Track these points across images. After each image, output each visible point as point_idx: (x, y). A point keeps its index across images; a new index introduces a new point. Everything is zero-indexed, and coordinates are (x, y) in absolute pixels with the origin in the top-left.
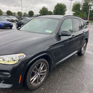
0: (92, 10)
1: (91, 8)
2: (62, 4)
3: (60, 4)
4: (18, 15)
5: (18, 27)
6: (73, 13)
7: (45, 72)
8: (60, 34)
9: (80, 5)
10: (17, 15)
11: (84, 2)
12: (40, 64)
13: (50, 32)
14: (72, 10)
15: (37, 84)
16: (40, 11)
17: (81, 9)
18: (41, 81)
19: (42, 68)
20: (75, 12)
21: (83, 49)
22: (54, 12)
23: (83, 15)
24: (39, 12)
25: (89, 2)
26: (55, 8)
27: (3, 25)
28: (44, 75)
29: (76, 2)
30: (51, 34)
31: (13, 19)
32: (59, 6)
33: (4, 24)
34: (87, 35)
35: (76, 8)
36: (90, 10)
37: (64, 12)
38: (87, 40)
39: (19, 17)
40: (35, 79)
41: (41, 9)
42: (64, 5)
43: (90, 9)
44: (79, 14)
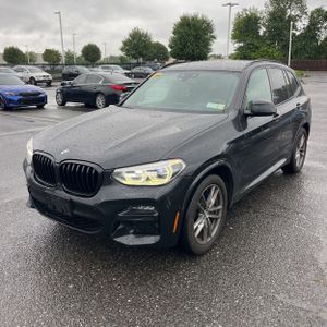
0: (298, 33)
1: (295, 27)
2: (200, 17)
3: (193, 19)
4: (45, 60)
5: (63, 104)
6: (237, 45)
7: (219, 211)
8: (248, 112)
9: (257, 19)
10: (41, 61)
11: (271, 9)
12: (210, 189)
13: (221, 107)
14: (234, 37)
15: (205, 242)
16: (125, 43)
17: (261, 33)
18: (213, 234)
19: (213, 201)
20: (242, 44)
21: (298, 155)
22: (171, 47)
23: (270, 51)
24: (122, 50)
25: (289, 7)
26: (174, 33)
27: (17, 98)
28: (217, 219)
29: (245, 10)
30: (223, 112)
31: (34, 75)
32: (188, 25)
33: (21, 94)
34: (306, 114)
35: (246, 28)
36: (294, 34)
37: (208, 44)
38: (307, 126)
39: (49, 68)
40: (201, 226)
41: (128, 37)
42: (204, 21)
43: (291, 31)
44: (257, 48)
